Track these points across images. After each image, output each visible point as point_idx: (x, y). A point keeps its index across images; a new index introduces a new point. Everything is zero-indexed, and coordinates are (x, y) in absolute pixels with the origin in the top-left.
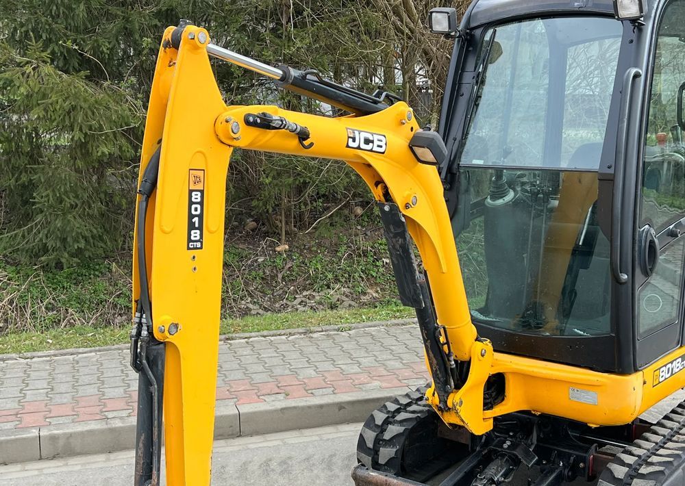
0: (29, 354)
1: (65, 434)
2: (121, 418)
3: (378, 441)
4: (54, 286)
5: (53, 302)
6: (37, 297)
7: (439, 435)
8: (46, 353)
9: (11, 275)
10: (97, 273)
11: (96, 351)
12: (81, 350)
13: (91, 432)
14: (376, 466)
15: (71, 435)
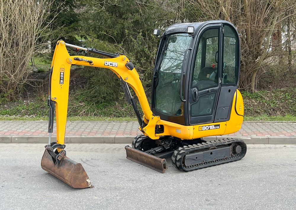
0: (73, 121)
1: (69, 137)
2: (85, 135)
3: (136, 142)
4: (98, 108)
5: (96, 113)
6: (92, 111)
7: (156, 143)
8: (77, 121)
9: (86, 104)
10: (111, 105)
11: (91, 122)
12: (87, 121)
13: (76, 138)
14: (135, 148)
15: (71, 138)
